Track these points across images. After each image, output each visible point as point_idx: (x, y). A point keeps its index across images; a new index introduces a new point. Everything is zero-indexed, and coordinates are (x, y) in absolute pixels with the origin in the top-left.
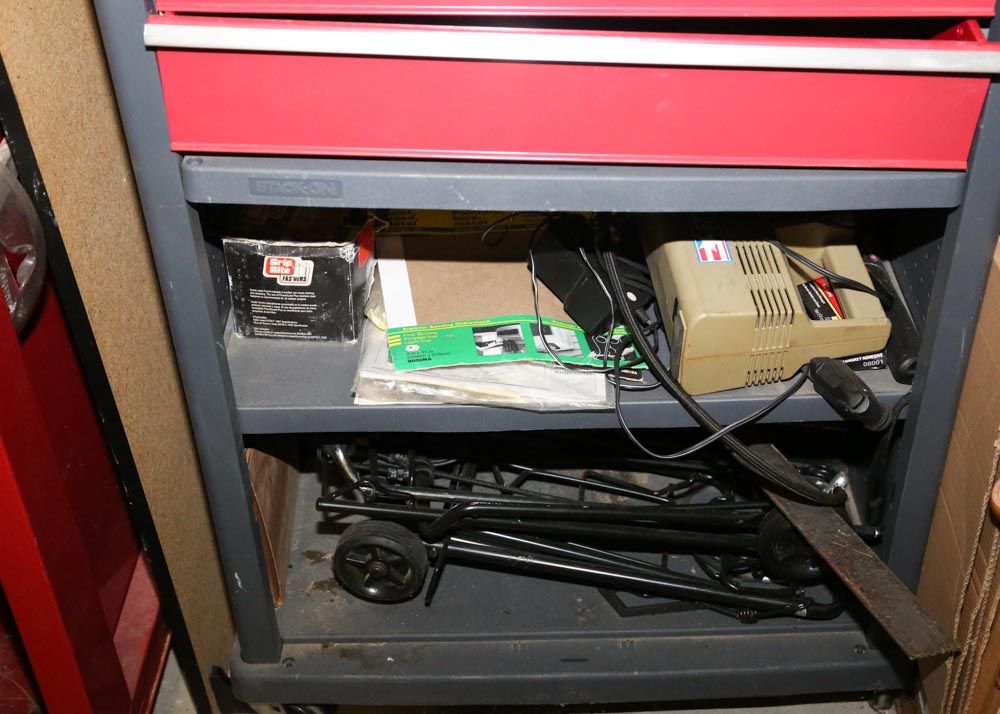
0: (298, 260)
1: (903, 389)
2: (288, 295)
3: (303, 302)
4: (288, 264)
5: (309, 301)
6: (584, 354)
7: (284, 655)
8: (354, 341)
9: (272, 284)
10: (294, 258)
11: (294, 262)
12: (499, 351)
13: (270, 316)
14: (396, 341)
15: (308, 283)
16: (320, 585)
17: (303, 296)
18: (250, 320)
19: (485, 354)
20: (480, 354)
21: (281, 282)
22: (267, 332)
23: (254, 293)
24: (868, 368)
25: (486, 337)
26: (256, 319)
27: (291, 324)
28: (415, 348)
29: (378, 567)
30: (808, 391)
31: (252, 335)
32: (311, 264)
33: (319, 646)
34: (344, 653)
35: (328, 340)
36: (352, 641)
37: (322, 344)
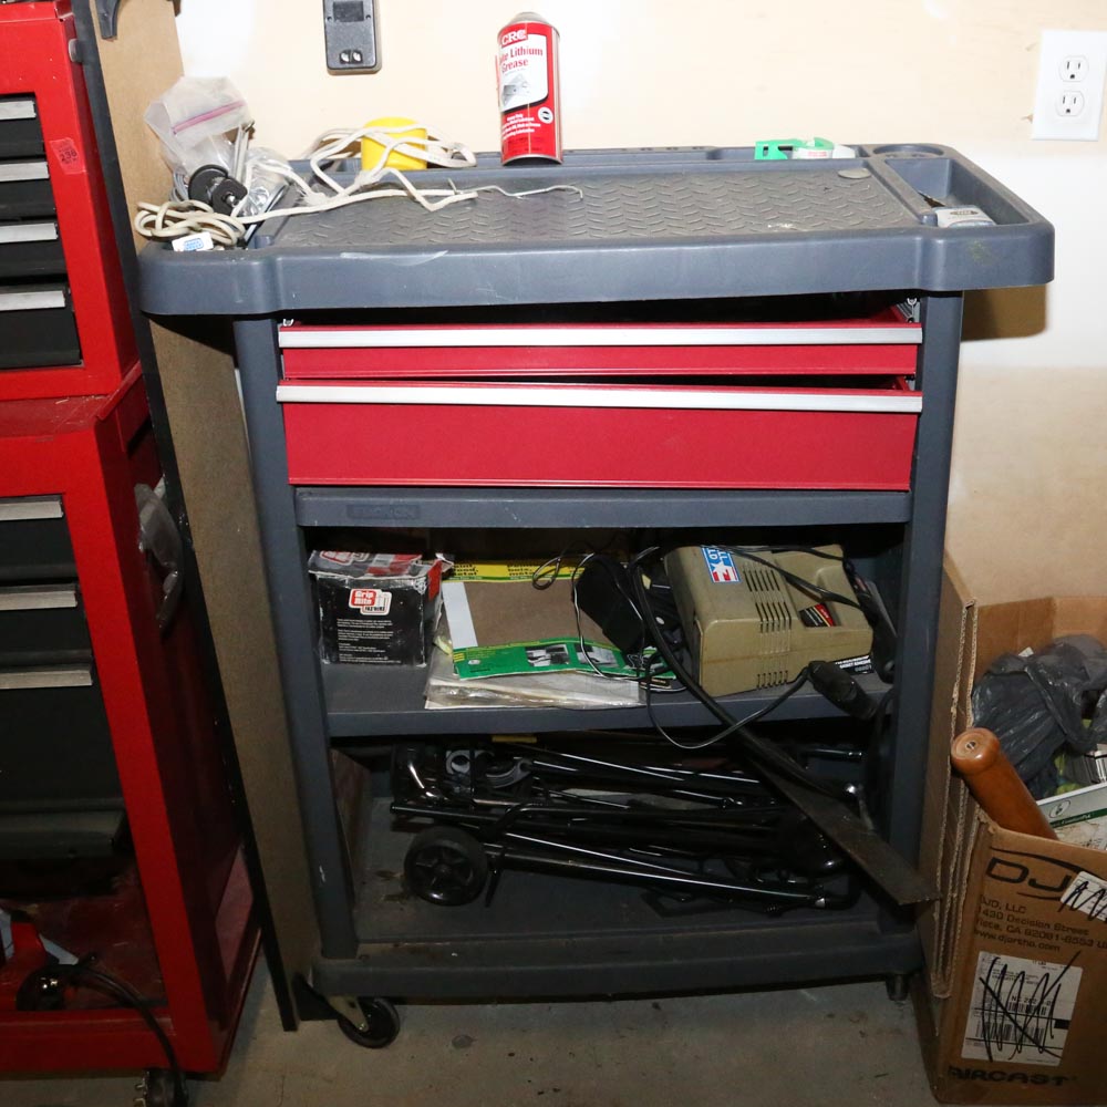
0: (378, 591)
1: (886, 688)
2: (369, 623)
3: (382, 630)
4: (371, 595)
5: (387, 628)
6: (621, 667)
7: (359, 953)
8: (424, 665)
9: (356, 614)
10: (376, 590)
11: (375, 594)
12: (547, 663)
13: (353, 643)
14: (460, 657)
15: (386, 612)
16: (390, 898)
17: (382, 624)
18: (336, 648)
19: (536, 665)
20: (532, 665)
21: (364, 612)
22: (350, 658)
23: (342, 623)
24: (860, 673)
25: (536, 654)
26: (341, 646)
27: (372, 649)
28: (476, 662)
29: (444, 869)
30: (808, 691)
31: (338, 661)
32: (389, 595)
33: (390, 946)
34: (414, 951)
35: (401, 664)
36: (419, 940)
37: (397, 667)
